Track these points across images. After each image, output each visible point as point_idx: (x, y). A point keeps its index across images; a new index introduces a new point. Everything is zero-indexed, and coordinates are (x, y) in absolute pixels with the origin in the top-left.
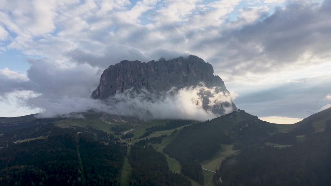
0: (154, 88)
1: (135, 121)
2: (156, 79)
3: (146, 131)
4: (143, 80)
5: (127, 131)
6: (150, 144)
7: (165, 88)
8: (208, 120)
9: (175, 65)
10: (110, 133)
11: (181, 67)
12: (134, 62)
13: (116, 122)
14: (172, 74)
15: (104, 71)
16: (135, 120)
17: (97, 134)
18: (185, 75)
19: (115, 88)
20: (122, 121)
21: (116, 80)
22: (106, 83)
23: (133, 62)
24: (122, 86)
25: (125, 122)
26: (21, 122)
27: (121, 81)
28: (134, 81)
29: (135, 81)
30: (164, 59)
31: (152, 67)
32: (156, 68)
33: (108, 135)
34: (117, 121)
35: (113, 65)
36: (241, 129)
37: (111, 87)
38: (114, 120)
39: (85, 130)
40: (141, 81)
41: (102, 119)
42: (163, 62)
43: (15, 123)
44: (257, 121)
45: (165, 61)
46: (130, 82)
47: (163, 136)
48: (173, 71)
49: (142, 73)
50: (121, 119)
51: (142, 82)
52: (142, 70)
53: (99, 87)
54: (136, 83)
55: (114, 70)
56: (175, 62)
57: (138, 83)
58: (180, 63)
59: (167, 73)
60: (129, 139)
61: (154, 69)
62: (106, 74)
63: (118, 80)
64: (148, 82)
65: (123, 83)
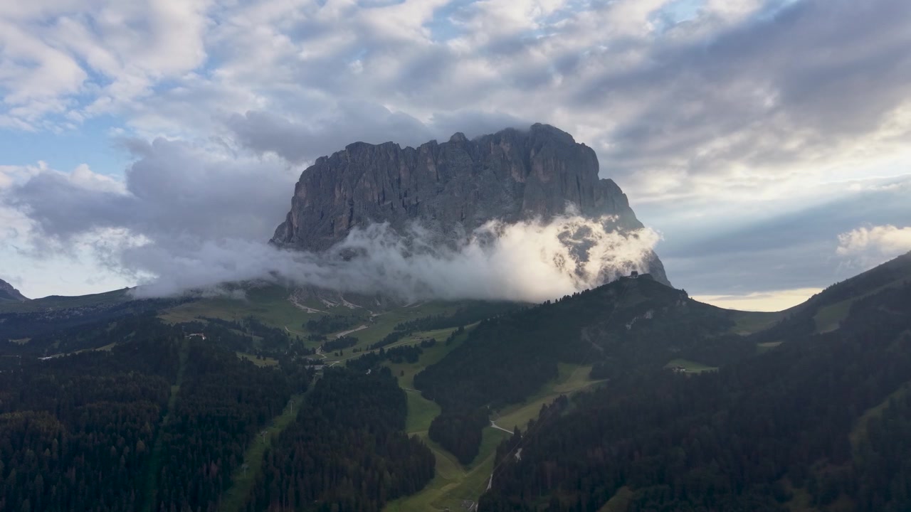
0: (435, 216)
1: (378, 304)
2: (441, 191)
3: (395, 331)
4: (406, 195)
5: (347, 330)
6: (386, 363)
7: (464, 216)
8: (549, 301)
9: (492, 153)
10: (298, 337)
11: (509, 158)
12: (382, 147)
13: (327, 308)
14: (482, 179)
15: (304, 173)
16: (380, 301)
17: (262, 338)
18: (518, 180)
19: (332, 217)
20: (346, 303)
21: (335, 196)
22: (307, 205)
23: (379, 146)
24: (349, 211)
25: (351, 306)
26: (92, 307)
27: (345, 199)
28: (380, 199)
29: (384, 199)
30: (464, 138)
31: (429, 160)
32: (440, 162)
33: (292, 342)
34: (332, 305)
35: (327, 156)
36: (627, 326)
37: (323, 215)
38: (324, 301)
39: (238, 327)
40: (400, 198)
41: (294, 300)
42: (459, 143)
43: (76, 312)
44: (684, 303)
45: (466, 140)
46: (370, 200)
47: (425, 344)
48: (486, 168)
49: (403, 175)
50: (345, 299)
51: (401, 201)
52: (402, 168)
53: (290, 215)
54: (387, 203)
55: (330, 170)
56: (492, 144)
57: (392, 204)
58: (506, 147)
59: (470, 175)
60: (339, 352)
61: (436, 164)
62: (308, 180)
63: (338, 196)
64: (419, 200)
65: (352, 205)
